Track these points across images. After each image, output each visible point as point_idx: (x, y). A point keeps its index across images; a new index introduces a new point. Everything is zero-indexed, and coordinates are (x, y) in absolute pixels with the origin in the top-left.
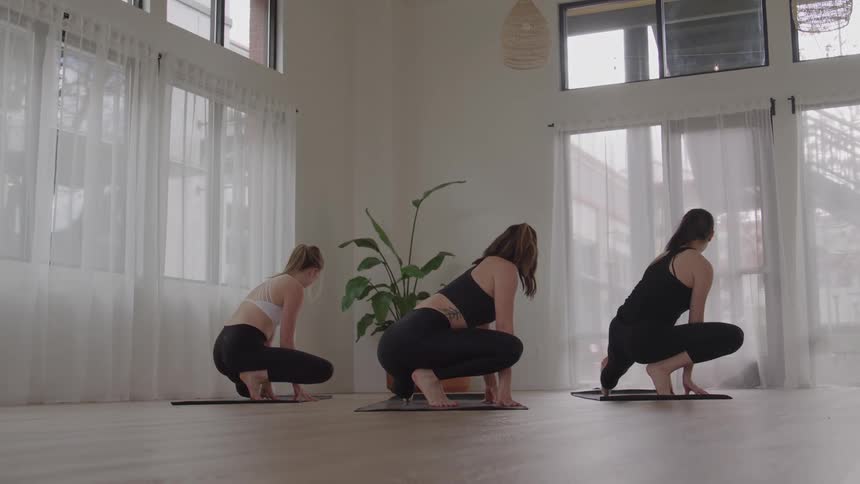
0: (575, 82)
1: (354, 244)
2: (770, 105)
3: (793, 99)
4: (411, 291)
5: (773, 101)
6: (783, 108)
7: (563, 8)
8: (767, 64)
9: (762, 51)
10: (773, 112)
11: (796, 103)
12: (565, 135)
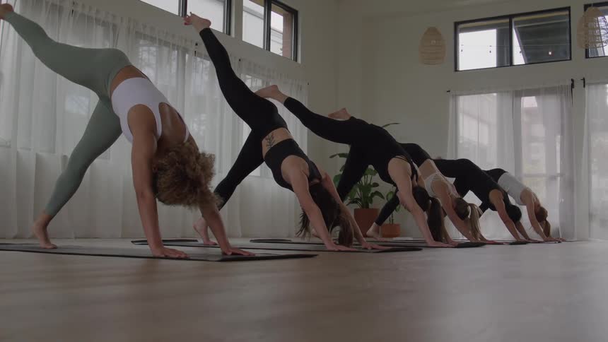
0: (463, 66)
1: (338, 156)
2: (571, 82)
3: (584, 79)
4: (368, 182)
5: (572, 80)
6: (578, 84)
7: (457, 24)
8: (571, 59)
9: (568, 52)
10: (572, 86)
11: (586, 82)
12: (455, 97)
